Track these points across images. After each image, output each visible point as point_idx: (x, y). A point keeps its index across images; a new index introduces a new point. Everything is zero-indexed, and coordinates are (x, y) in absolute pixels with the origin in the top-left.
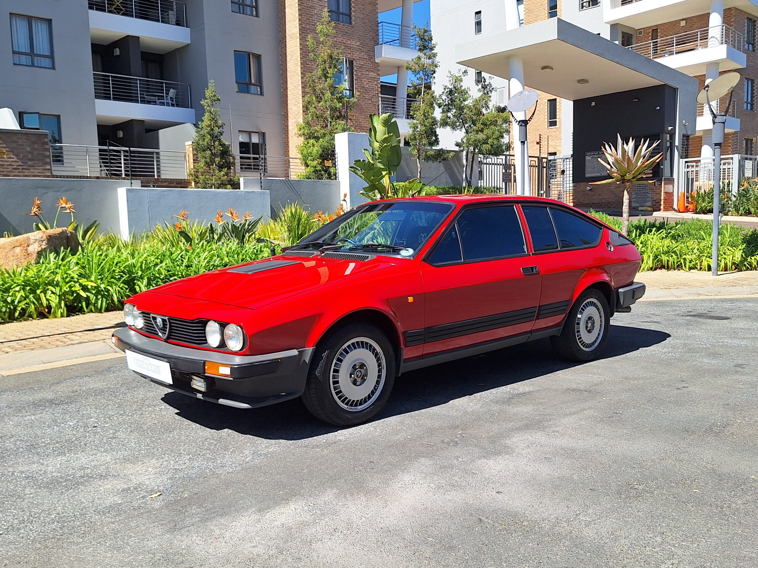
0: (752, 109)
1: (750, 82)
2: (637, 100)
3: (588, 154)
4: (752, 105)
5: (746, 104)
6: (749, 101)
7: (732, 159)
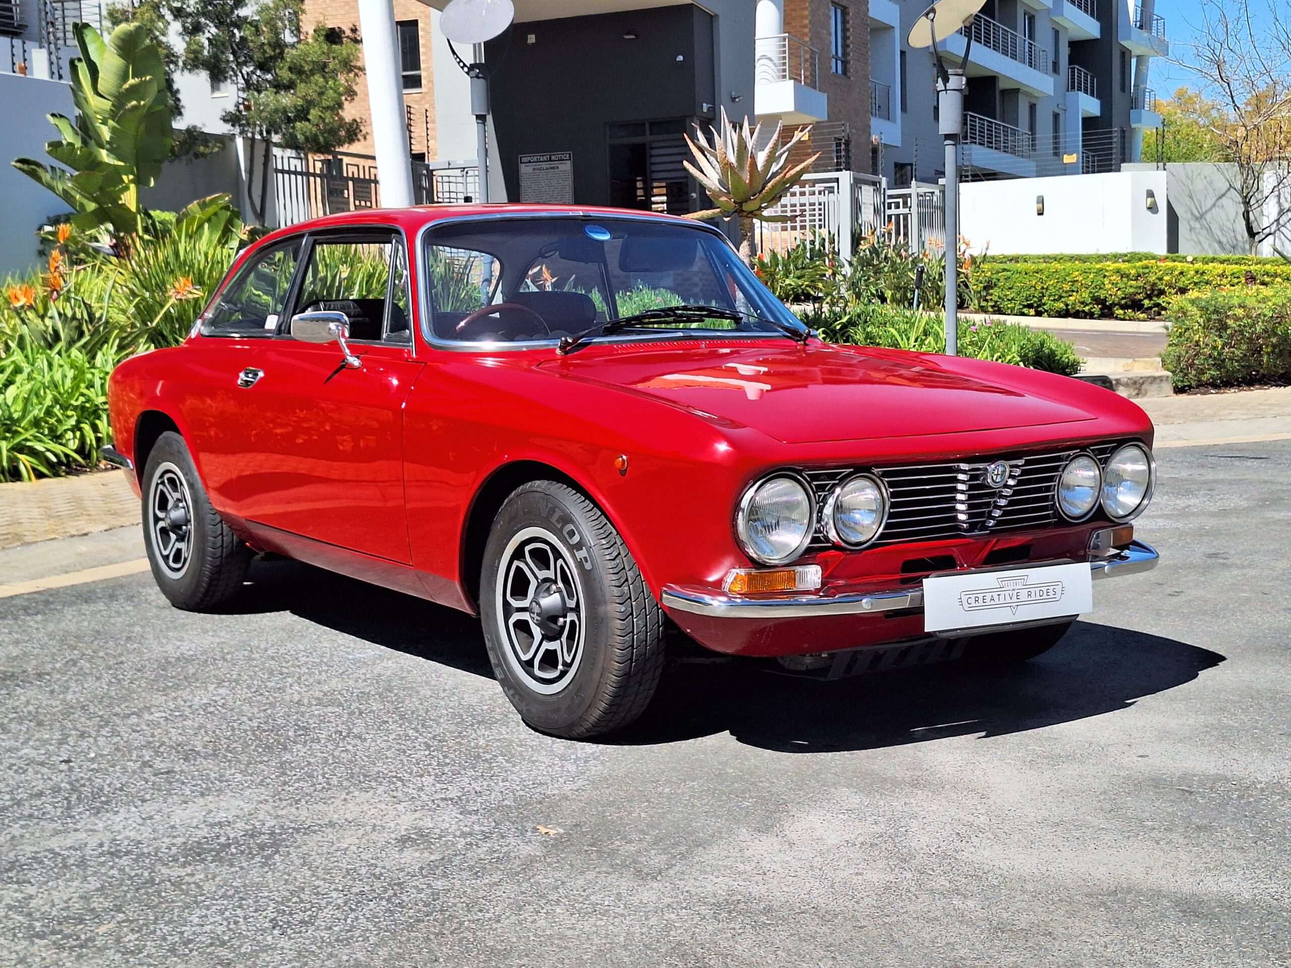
0: (845, 71)
1: (839, 11)
2: (633, 37)
3: (524, 160)
4: (845, 63)
5: (834, 60)
6: (840, 54)
7: (837, 180)
